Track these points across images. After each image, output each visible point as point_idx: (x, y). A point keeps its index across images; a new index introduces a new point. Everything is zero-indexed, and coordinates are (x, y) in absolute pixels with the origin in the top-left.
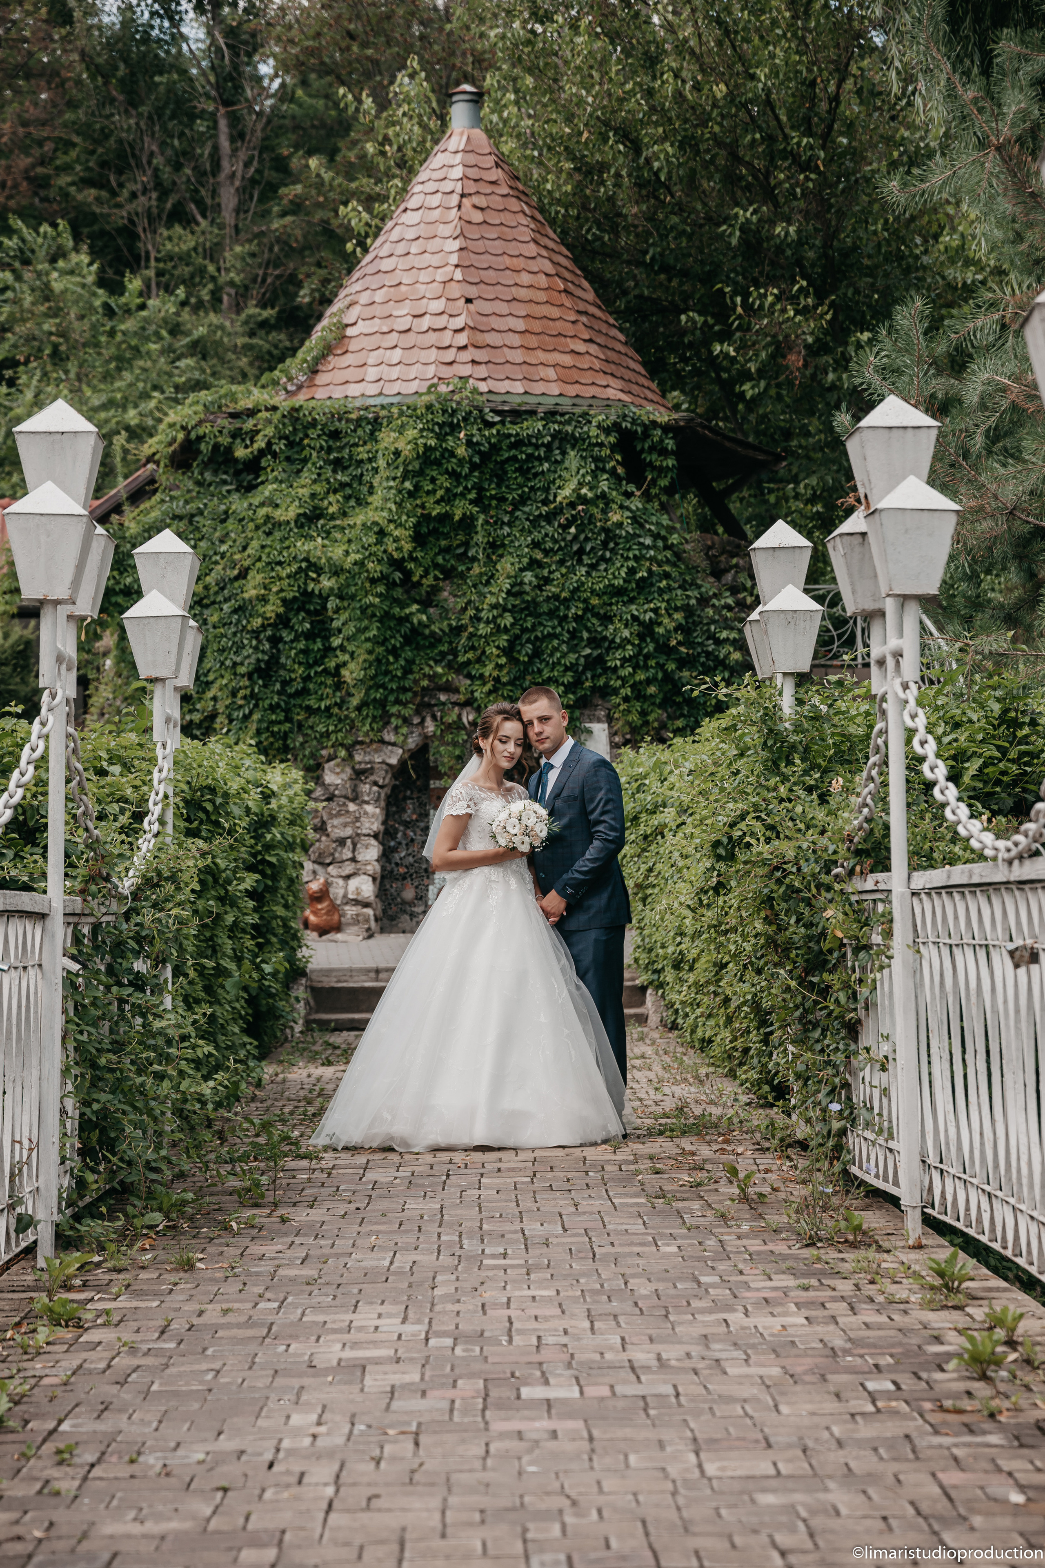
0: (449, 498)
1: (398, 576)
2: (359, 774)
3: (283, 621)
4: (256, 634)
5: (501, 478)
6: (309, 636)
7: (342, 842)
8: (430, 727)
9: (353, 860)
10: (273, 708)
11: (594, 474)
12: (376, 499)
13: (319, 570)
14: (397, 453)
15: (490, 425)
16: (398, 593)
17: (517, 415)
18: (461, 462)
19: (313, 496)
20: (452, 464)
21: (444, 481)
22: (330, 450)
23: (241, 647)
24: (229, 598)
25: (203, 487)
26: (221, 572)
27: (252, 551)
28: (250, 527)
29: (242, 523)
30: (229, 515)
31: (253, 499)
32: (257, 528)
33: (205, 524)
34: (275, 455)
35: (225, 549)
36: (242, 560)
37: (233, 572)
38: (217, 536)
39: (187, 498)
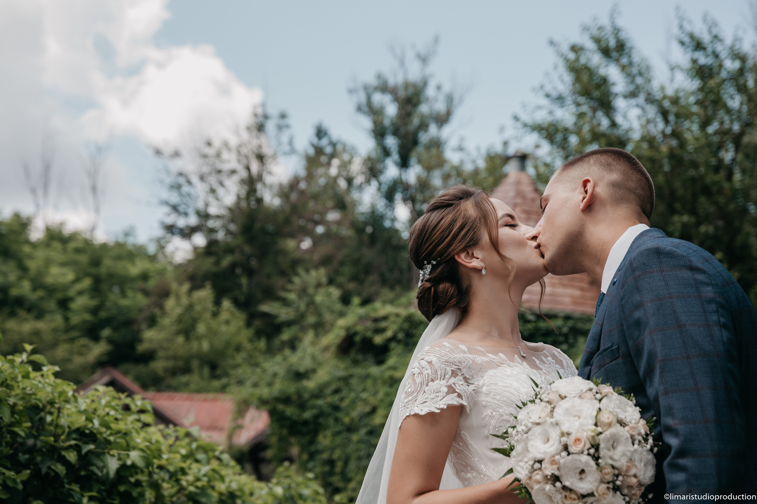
24: (366, 425)
25: (356, 363)
26: (360, 409)
27: (381, 395)
28: (379, 382)
29: (375, 380)
30: (368, 376)
31: (384, 367)
32: (384, 383)
33: (354, 382)
34: (399, 342)
35: (364, 395)
36: (373, 401)
37: (368, 409)
38: (360, 388)
39: (346, 368)
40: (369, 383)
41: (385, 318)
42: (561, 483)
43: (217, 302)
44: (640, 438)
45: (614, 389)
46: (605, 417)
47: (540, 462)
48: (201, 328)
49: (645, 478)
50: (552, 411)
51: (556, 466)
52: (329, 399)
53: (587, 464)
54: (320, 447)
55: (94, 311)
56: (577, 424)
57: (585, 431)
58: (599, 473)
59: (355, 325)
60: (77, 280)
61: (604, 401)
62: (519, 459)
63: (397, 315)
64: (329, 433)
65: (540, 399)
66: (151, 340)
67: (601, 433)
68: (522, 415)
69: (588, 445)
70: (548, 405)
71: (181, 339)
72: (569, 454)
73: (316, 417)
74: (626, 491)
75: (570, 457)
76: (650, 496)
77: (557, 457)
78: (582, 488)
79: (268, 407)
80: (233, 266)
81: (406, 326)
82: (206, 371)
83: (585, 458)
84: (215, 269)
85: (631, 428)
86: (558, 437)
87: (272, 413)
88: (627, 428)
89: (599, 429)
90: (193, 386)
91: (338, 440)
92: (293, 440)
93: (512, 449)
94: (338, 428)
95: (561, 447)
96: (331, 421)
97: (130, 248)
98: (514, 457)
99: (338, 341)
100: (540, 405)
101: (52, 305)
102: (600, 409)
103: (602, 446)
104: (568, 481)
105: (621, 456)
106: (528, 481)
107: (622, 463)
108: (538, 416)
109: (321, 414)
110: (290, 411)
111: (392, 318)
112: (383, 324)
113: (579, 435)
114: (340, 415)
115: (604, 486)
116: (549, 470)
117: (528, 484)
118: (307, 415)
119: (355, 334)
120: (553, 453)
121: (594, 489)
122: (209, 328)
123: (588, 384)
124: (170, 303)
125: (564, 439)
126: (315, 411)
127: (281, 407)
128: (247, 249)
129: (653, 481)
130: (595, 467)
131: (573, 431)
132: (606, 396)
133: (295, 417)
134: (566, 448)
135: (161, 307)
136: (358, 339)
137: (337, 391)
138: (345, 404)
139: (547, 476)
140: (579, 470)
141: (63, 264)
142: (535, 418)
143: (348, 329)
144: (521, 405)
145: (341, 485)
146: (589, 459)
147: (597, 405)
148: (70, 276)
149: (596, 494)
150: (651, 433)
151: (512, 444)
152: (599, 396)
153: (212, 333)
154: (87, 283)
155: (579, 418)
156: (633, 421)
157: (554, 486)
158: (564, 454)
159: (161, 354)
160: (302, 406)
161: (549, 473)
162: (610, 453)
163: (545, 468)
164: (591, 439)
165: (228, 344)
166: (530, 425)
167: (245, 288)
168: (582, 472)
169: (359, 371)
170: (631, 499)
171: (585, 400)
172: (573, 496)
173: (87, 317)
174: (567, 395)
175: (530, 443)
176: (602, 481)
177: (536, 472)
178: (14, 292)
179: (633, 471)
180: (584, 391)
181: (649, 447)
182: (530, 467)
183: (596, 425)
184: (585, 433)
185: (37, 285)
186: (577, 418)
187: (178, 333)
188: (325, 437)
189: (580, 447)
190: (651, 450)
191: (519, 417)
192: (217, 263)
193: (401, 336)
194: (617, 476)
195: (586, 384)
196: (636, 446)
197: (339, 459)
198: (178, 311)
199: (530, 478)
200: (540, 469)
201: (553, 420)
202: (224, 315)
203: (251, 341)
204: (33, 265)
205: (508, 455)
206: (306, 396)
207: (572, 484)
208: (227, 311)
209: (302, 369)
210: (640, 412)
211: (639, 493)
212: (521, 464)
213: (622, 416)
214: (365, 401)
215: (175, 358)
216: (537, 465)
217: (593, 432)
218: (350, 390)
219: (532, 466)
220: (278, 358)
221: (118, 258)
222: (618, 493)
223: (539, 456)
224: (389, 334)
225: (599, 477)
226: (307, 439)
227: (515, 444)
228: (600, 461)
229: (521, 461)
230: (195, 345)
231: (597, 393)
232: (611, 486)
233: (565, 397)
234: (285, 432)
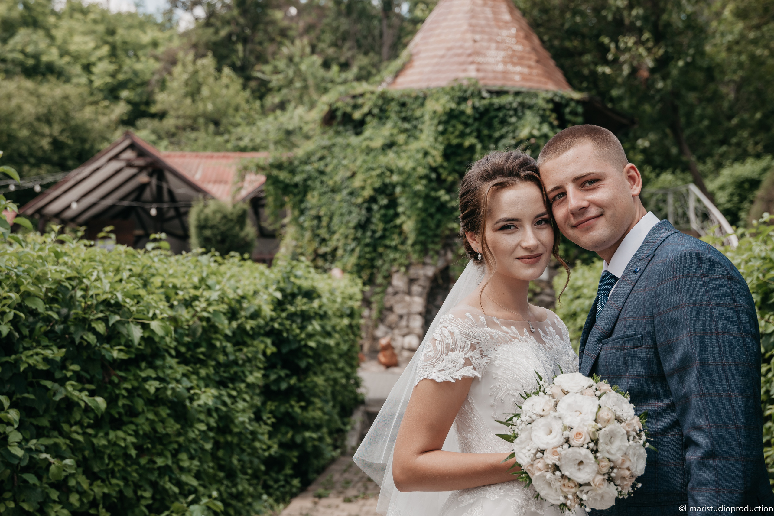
0: (462, 135)
1: (434, 176)
2: (412, 281)
3: (372, 200)
4: (359, 206)
5: (490, 126)
6: (387, 207)
7: (401, 317)
8: (450, 256)
9: (408, 327)
10: (367, 245)
11: (541, 123)
12: (423, 136)
13: (392, 172)
14: (435, 112)
15: (484, 98)
16: (434, 185)
17: (499, 93)
18: (469, 117)
19: (392, 135)
20: (463, 118)
21: (460, 127)
22: (400, 112)
23: (350, 213)
24: (347, 187)
25: (338, 133)
26: (343, 174)
27: (359, 163)
28: (358, 151)
29: (354, 148)
30: (348, 145)
31: (361, 138)
32: (362, 151)
33: (336, 150)
34: (373, 116)
35: (345, 162)
36: (353, 167)
37: (349, 174)
38: (341, 156)
39: (330, 139)
40: (349, 151)
41: (362, 95)
42: (561, 472)
43: (219, 70)
44: (634, 434)
45: (611, 386)
46: (604, 414)
47: (543, 452)
48: (205, 92)
49: (636, 471)
50: (556, 405)
51: (557, 457)
52: (316, 165)
53: (586, 456)
54: (309, 205)
55: (113, 75)
56: (579, 419)
57: (586, 426)
58: (597, 465)
59: (337, 101)
60: (97, 48)
61: (603, 398)
62: (523, 446)
63: (372, 93)
64: (316, 193)
65: (543, 391)
66: (163, 102)
67: (600, 429)
68: (527, 405)
69: (588, 440)
70: (551, 398)
71: (188, 101)
72: (570, 446)
73: (305, 180)
74: (618, 482)
75: (571, 449)
76: (640, 485)
77: (559, 449)
78: (580, 478)
79: (265, 172)
80: (230, 35)
81: (380, 102)
82: (212, 127)
83: (584, 451)
84: (214, 38)
85: (627, 425)
86: (561, 430)
87: (269, 177)
88: (623, 424)
89: (599, 425)
90: (201, 142)
91: (324, 199)
92: (286, 199)
93: (516, 437)
94: (324, 189)
95: (563, 440)
96: (318, 184)
97: (141, 17)
98: (517, 444)
99: (322, 114)
100: (543, 397)
101: (77, 69)
102: (600, 407)
103: (601, 441)
104: (568, 471)
105: (618, 451)
106: (529, 468)
107: (618, 457)
108: (542, 407)
109: (309, 178)
110: (283, 175)
111: (368, 96)
112: (360, 101)
113: (580, 430)
114: (325, 178)
115: (601, 477)
116: (550, 459)
117: (529, 470)
118: (298, 179)
119: (337, 109)
120: (556, 444)
121: (591, 479)
122: (211, 90)
123: (589, 381)
124: (177, 70)
125: (567, 433)
126: (304, 176)
127: (275, 172)
128: (242, 20)
129: (643, 473)
130: (593, 460)
131: (574, 425)
132: (605, 393)
133: (287, 181)
134: (567, 441)
135: (170, 73)
136: (339, 114)
137: (322, 158)
138: (328, 169)
139: (548, 465)
140: (578, 462)
141: (85, 33)
142: (539, 411)
143: (330, 105)
144: (524, 395)
145: (327, 236)
146: (589, 451)
147: (598, 402)
148: (92, 45)
149: (592, 484)
150: (644, 429)
151: (516, 432)
152: (598, 393)
153: (214, 96)
154: (105, 50)
155: (581, 413)
156: (629, 418)
157: (554, 474)
158: (566, 446)
159: (172, 113)
160: (293, 172)
161: (550, 462)
162: (608, 448)
163: (547, 458)
164: (591, 434)
165: (228, 105)
166: (534, 417)
167: (241, 54)
168: (581, 463)
169: (340, 140)
170: (623, 489)
171: (586, 396)
172: (572, 484)
173: (109, 80)
174: (569, 390)
175: (534, 434)
176: (598, 473)
177: (537, 461)
178: (45, 59)
179: (627, 464)
180: (585, 387)
181: (642, 442)
182: (532, 455)
183: (596, 421)
184: (586, 429)
185: (63, 53)
186: (578, 413)
187: (186, 95)
188: (313, 197)
189: (580, 441)
190: (644, 445)
191: (523, 407)
192: (217, 32)
193: (376, 111)
194: (612, 468)
195: (587, 381)
196: (631, 442)
197: (325, 215)
198: (185, 76)
199: (532, 465)
200: (542, 458)
201: (556, 414)
202: (225, 80)
203: (247, 101)
204: (59, 34)
205: (512, 441)
206: (296, 163)
207: (571, 474)
208: (227, 76)
209: (290, 127)
210: (634, 409)
211: (630, 484)
212: (524, 451)
213: (619, 413)
214: (345, 166)
215: (185, 117)
216: (539, 455)
217: (593, 427)
218: (333, 157)
219: (535, 454)
220: (271, 118)
221: (130, 27)
222: (612, 483)
223: (542, 447)
224: (365, 109)
225: (596, 469)
226: (298, 198)
227: (519, 433)
228: (598, 454)
229: (524, 448)
230: (200, 106)
231: (597, 390)
232: (606, 477)
233: (568, 392)
234: (280, 192)
